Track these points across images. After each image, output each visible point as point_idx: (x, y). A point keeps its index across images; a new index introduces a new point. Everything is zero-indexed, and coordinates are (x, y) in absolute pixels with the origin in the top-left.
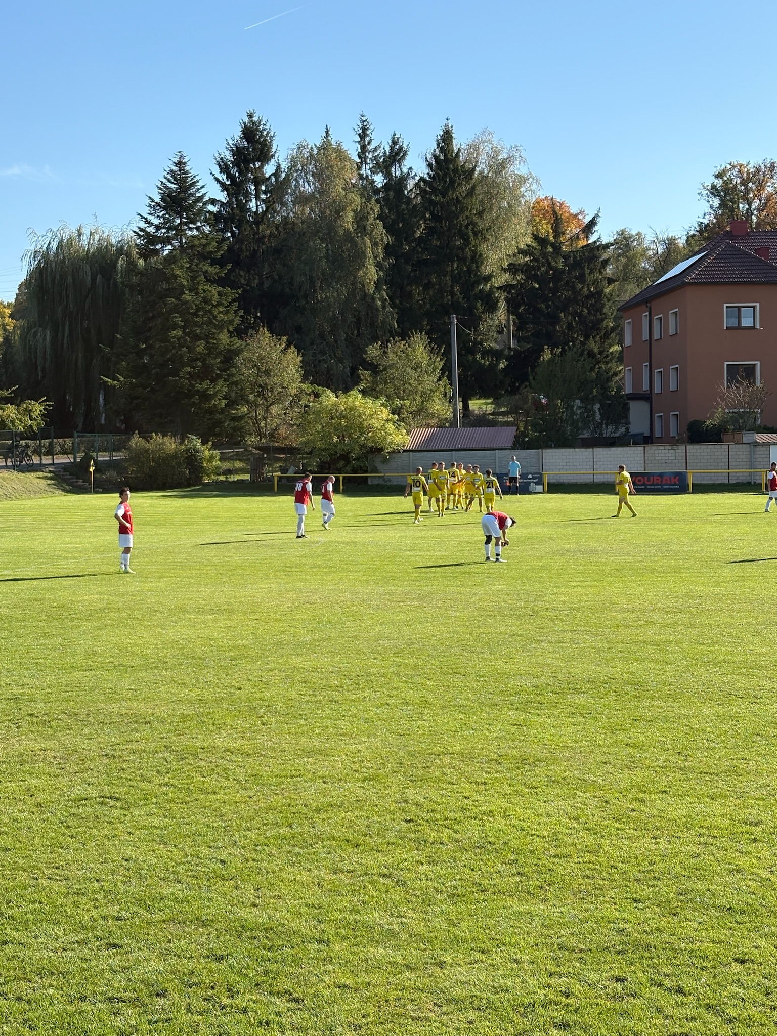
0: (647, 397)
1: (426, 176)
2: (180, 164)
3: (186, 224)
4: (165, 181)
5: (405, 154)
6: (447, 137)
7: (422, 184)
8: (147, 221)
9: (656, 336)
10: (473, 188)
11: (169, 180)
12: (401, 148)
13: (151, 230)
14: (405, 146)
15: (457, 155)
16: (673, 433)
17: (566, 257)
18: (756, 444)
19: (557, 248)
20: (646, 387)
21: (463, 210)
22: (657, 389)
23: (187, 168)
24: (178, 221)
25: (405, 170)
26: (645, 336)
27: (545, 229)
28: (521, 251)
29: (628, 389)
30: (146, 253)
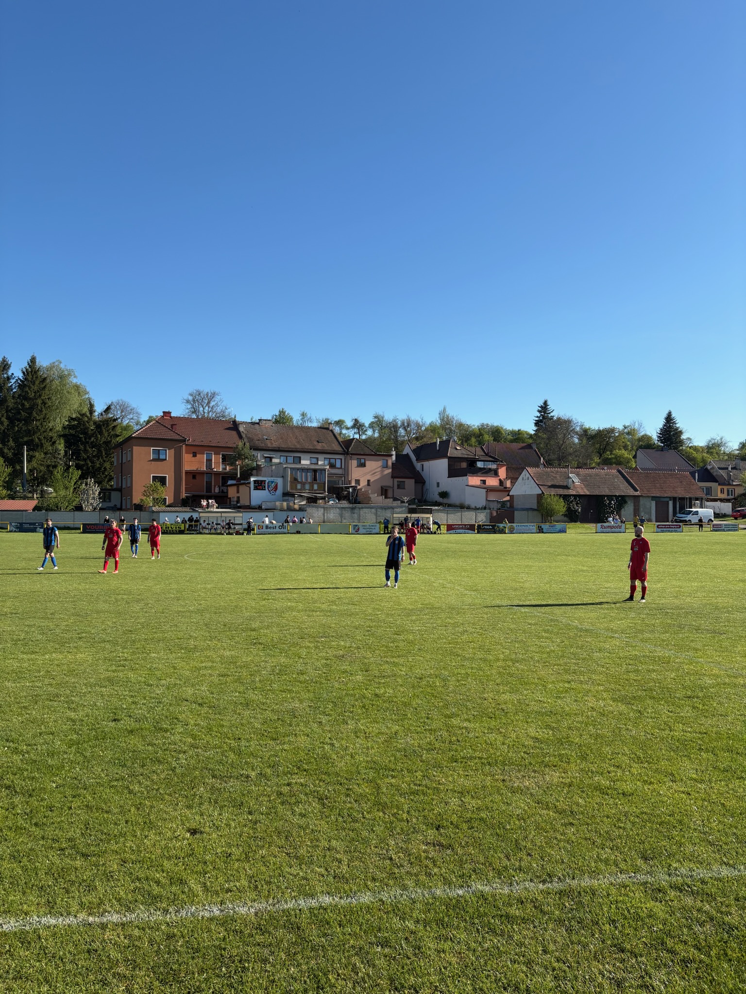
0: (120, 490)
1: (22, 378)
5: (10, 366)
6: (33, 360)
7: (19, 381)
9: (124, 462)
10: (45, 387)
12: (7, 364)
14: (9, 363)
15: (38, 370)
16: (128, 507)
17: (95, 423)
18: (153, 512)
19: (90, 419)
20: (120, 485)
21: (40, 396)
22: (123, 487)
25: (10, 374)
26: (120, 462)
27: (85, 410)
28: (72, 419)
29: (115, 487)
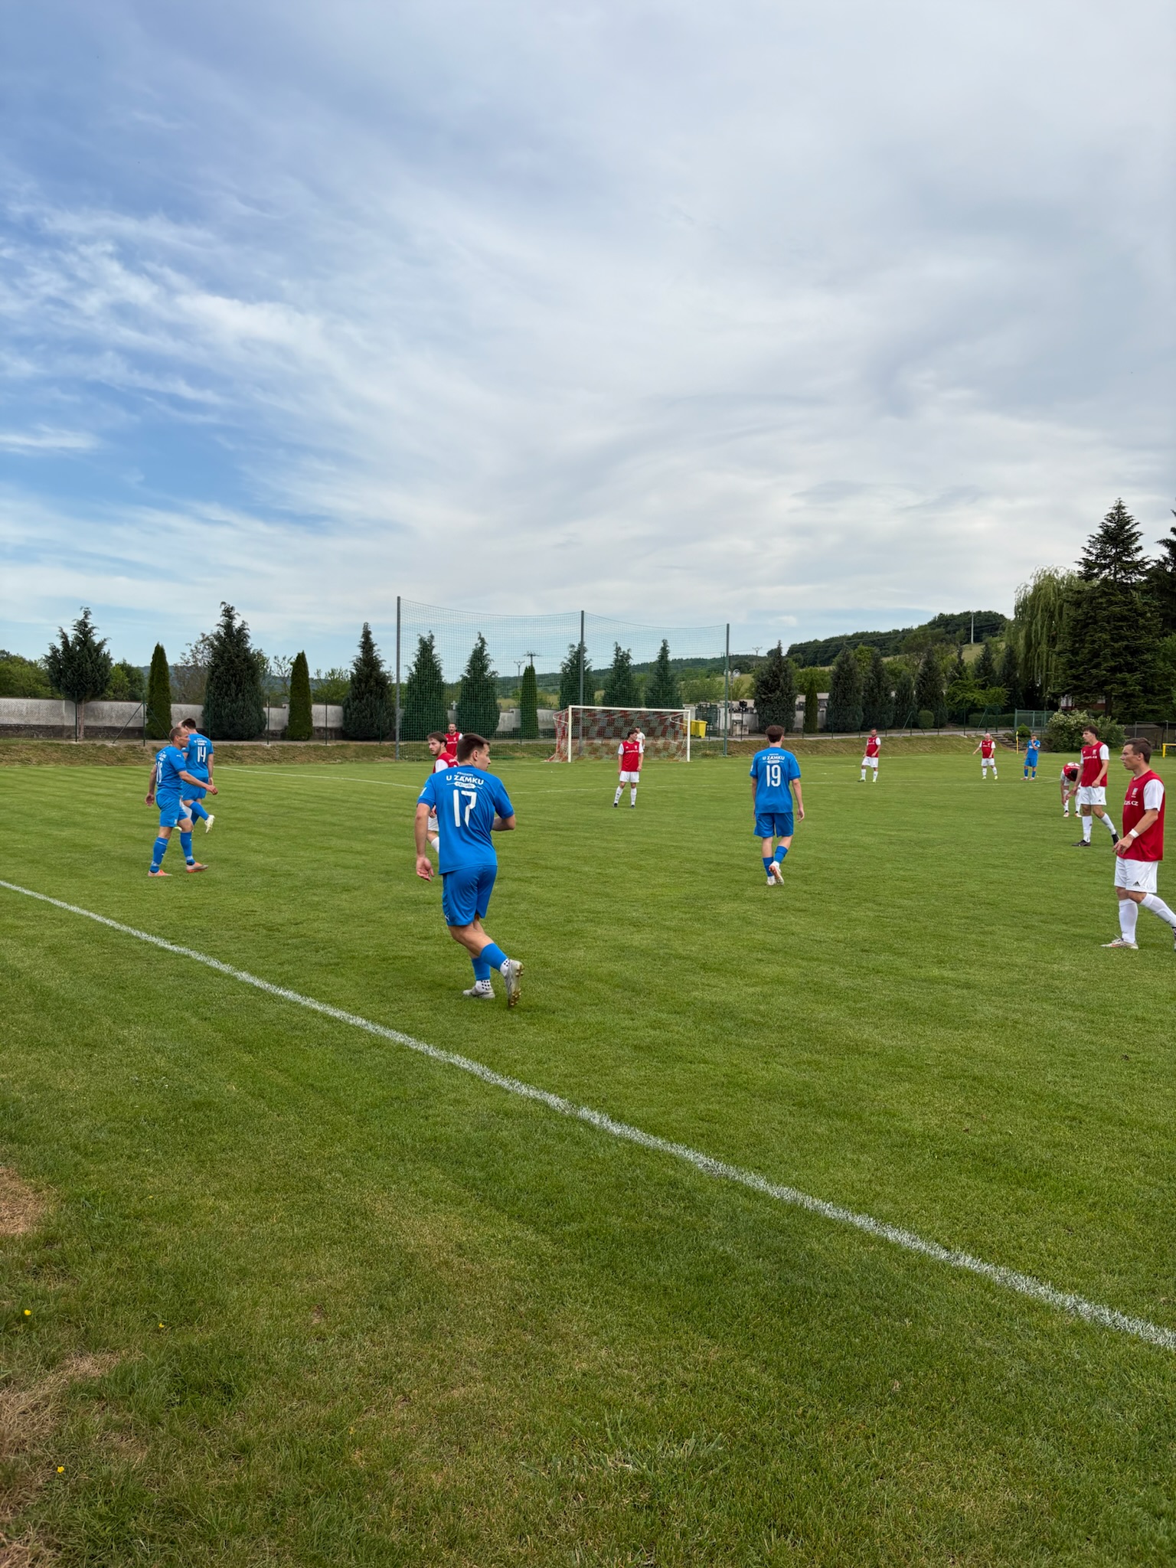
2: (1119, 508)
3: (1121, 552)
4: (1105, 521)
8: (1090, 553)
11: (1110, 521)
13: (1093, 558)
23: (1123, 511)
24: (1114, 551)
30: (1087, 577)
